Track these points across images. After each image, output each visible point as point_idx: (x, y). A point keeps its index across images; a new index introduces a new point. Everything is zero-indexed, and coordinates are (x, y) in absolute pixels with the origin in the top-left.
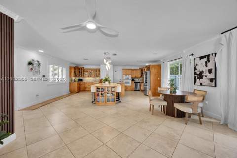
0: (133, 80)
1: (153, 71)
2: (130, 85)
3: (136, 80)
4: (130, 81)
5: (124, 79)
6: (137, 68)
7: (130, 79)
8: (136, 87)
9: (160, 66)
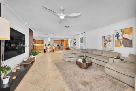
0: (58, 45)
1: (65, 42)
2: (57, 47)
3: (59, 45)
4: (57, 46)
5: (54, 44)
6: (60, 40)
7: (57, 44)
8: (59, 47)
9: (67, 40)
